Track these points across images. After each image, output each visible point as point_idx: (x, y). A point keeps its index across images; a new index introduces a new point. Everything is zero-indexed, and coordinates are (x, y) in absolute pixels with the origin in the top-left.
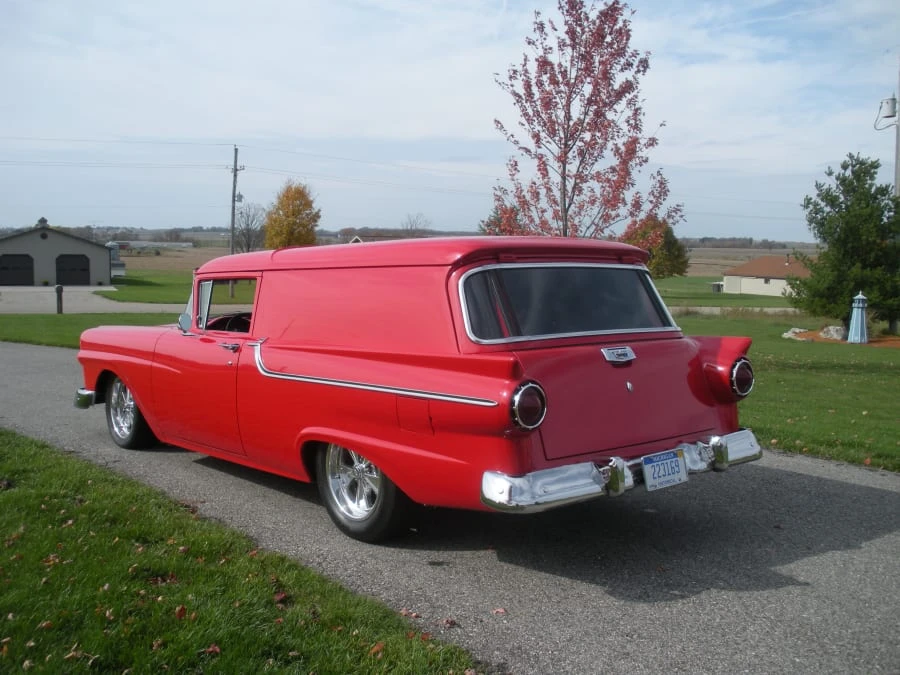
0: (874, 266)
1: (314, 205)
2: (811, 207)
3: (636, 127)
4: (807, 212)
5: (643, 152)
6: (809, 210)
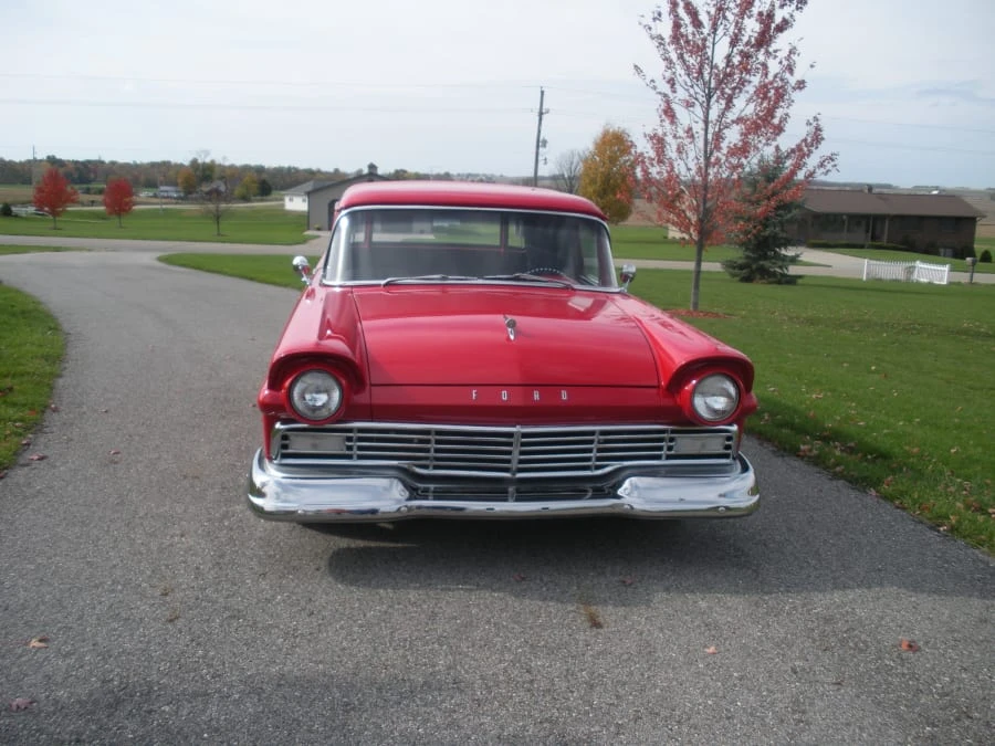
3: (790, 69)
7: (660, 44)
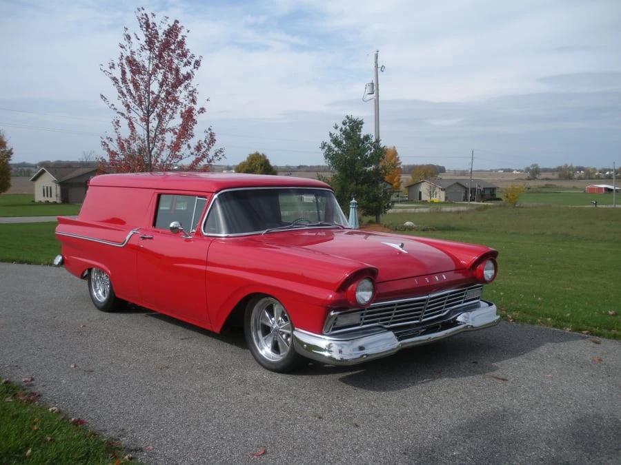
0: (363, 183)
1: (7, 145)
2: (326, 148)
3: (193, 101)
4: (324, 151)
5: (197, 117)
6: (325, 150)
7: (116, 83)
